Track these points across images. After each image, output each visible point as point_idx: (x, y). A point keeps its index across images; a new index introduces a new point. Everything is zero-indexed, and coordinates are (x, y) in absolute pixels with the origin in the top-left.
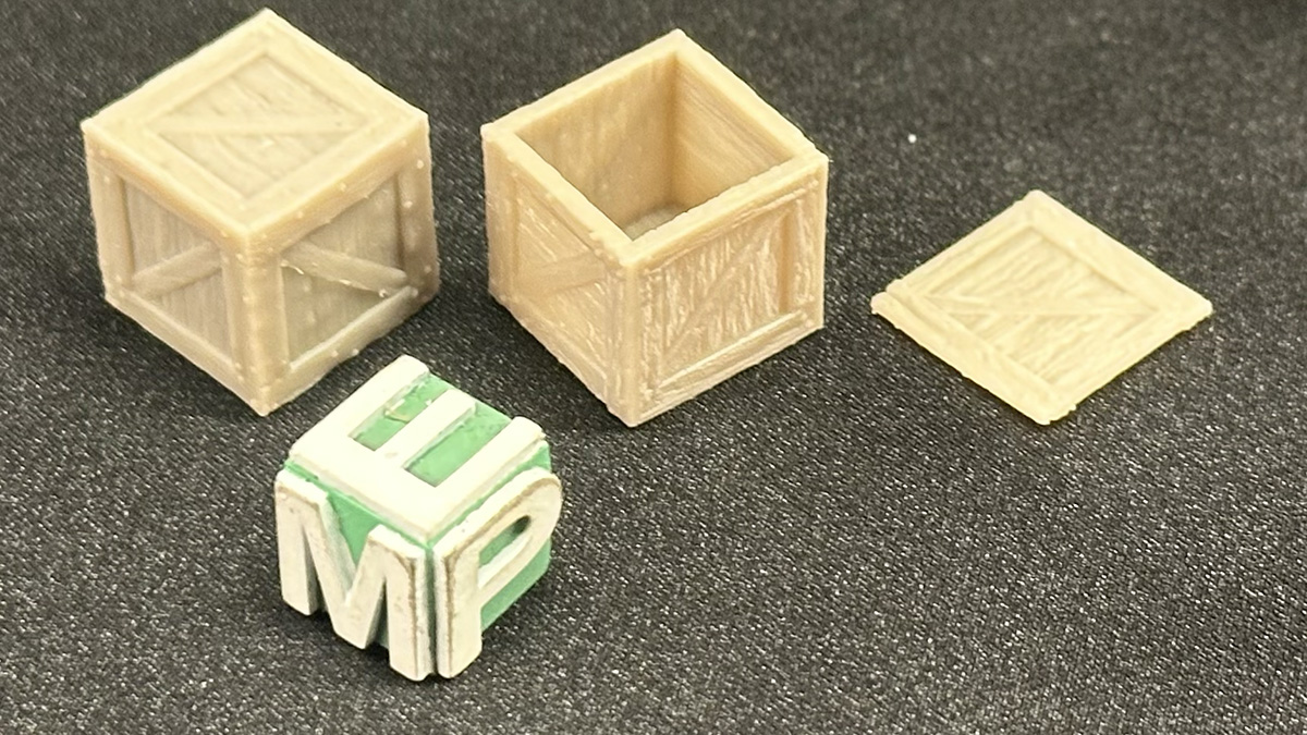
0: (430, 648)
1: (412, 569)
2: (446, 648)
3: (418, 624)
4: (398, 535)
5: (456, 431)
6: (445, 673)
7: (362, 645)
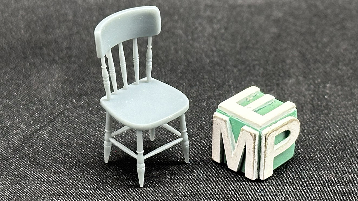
0: (258, 169)
1: (255, 138)
2: (263, 168)
3: (255, 158)
4: (251, 128)
5: (268, 105)
6: (261, 178)
7: (236, 170)
